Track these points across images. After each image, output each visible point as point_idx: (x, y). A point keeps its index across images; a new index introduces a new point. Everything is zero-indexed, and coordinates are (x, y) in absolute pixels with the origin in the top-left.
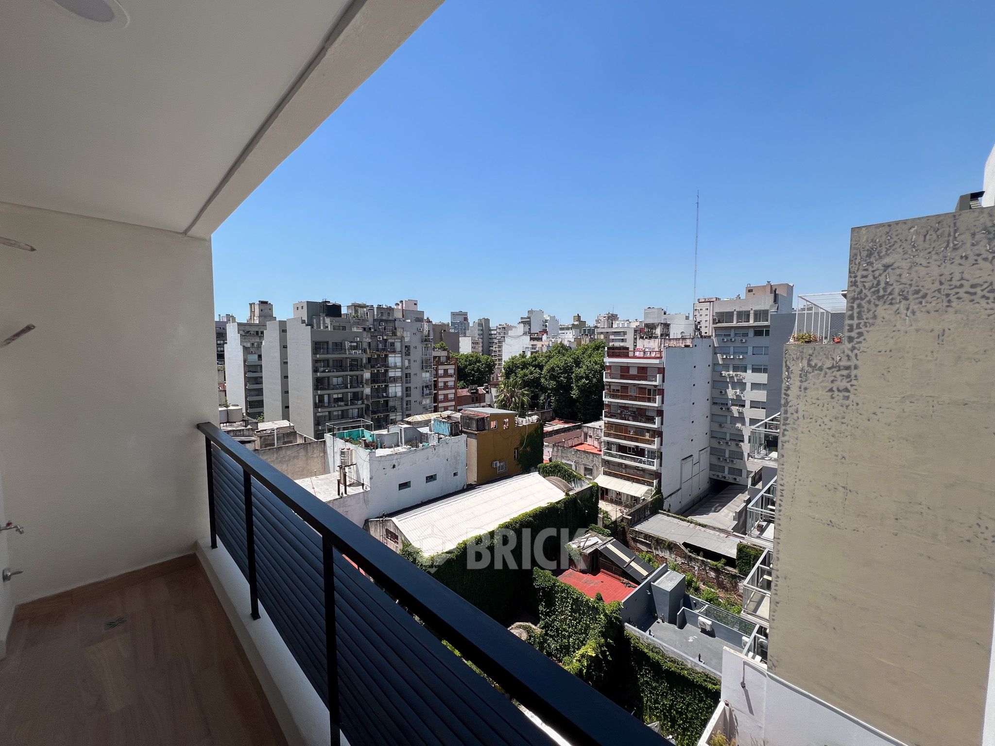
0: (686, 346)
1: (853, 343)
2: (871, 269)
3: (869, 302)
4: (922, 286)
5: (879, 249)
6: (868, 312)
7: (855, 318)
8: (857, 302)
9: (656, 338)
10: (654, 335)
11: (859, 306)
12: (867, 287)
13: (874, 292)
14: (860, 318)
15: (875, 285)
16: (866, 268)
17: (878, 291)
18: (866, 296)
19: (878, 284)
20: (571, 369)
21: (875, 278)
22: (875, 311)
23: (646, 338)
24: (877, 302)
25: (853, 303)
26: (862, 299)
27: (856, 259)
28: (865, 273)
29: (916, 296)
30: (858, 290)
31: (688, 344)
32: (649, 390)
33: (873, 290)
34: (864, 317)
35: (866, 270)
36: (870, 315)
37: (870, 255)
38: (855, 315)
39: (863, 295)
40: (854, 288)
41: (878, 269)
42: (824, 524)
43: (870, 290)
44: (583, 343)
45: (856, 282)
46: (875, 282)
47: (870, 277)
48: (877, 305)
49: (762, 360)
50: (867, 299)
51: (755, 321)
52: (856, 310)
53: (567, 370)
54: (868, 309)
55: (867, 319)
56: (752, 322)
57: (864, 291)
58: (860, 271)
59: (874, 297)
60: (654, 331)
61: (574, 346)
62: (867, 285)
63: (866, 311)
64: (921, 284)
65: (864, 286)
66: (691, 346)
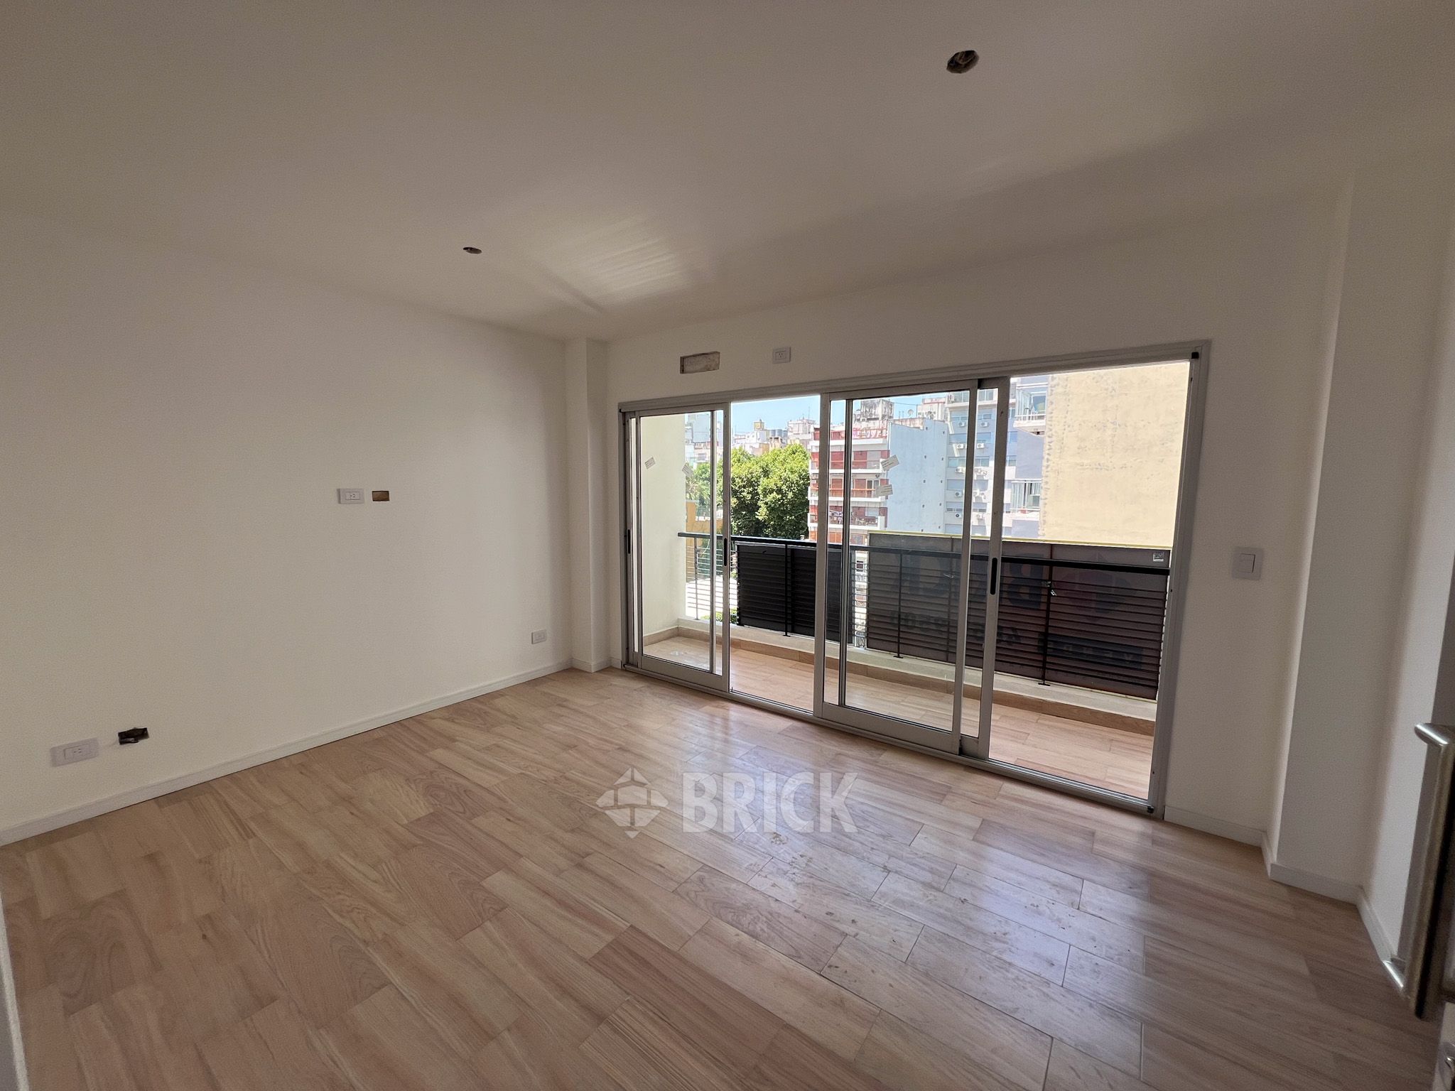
42: (1092, 469)
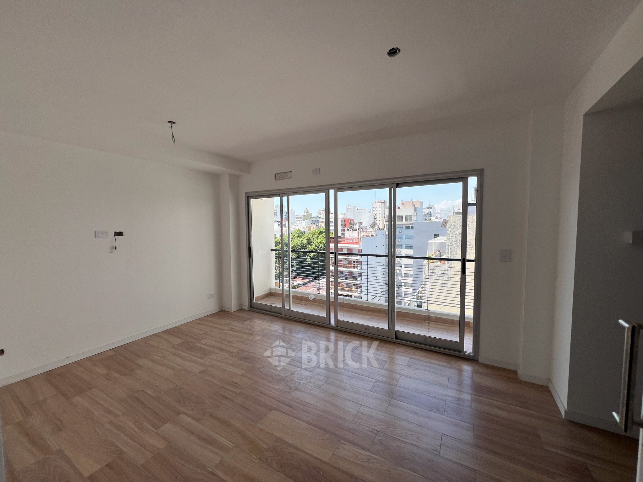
0: (372, 236)
1: (449, 264)
2: (454, 234)
3: (454, 247)
4: (472, 243)
5: (457, 226)
6: (454, 252)
7: (450, 254)
8: (450, 247)
9: (356, 230)
10: (355, 229)
11: (451, 249)
12: (453, 241)
13: (455, 243)
14: (451, 254)
15: (456, 241)
16: (453, 233)
17: (457, 243)
18: (453, 245)
19: (457, 240)
20: (306, 246)
21: (456, 238)
22: (456, 251)
23: (351, 230)
24: (457, 248)
25: (448, 247)
26: (452, 246)
27: (449, 229)
28: (452, 235)
29: (470, 247)
30: (450, 242)
31: (373, 234)
32: (354, 262)
33: (455, 242)
34: (453, 253)
35: (453, 234)
36: (454, 253)
37: (453, 228)
38: (450, 252)
39: (452, 244)
40: (449, 241)
41: (457, 234)
43: (454, 242)
44: (312, 229)
45: (449, 238)
46: (456, 240)
47: (454, 237)
48: (457, 249)
49: (409, 242)
50: (453, 246)
51: (406, 221)
52: (450, 251)
53: (303, 247)
54: (454, 250)
55: (454, 254)
56: (404, 222)
57: (452, 243)
58: (451, 234)
59: (456, 246)
60: (355, 226)
61: (306, 231)
62: (454, 240)
63: (453, 251)
64: (471, 242)
65: (452, 241)
66: (374, 235)
